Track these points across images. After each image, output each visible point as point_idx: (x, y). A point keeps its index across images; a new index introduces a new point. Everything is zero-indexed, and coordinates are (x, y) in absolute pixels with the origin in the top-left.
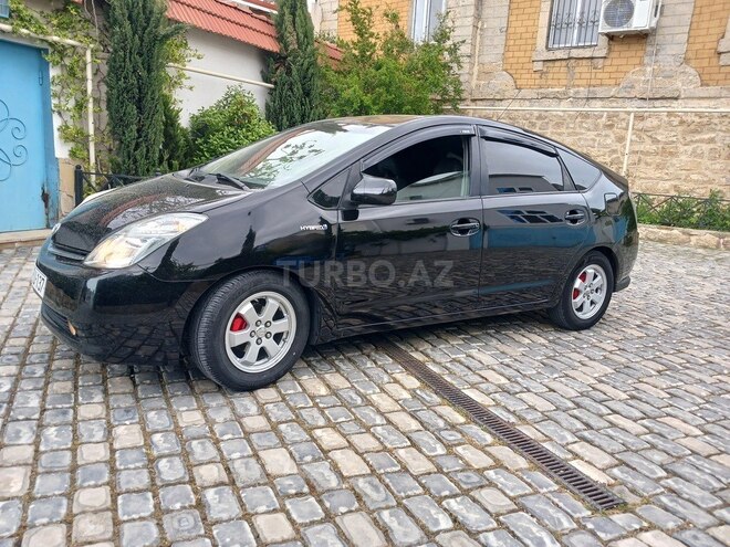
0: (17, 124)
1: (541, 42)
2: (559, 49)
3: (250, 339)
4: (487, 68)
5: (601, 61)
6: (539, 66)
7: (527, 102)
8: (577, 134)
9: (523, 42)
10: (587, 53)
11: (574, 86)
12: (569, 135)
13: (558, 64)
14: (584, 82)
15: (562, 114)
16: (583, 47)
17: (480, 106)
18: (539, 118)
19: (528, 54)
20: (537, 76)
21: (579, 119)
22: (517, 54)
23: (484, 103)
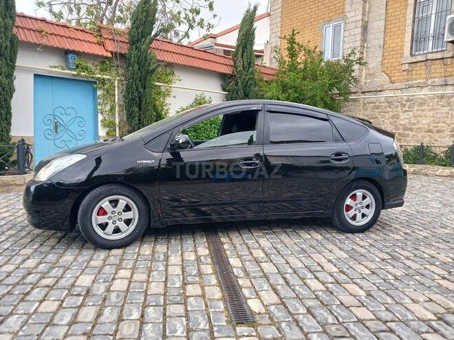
0: (80, 119)
1: (407, 51)
2: (420, 54)
3: (108, 221)
4: (372, 71)
5: (450, 60)
6: (406, 67)
7: (399, 91)
8: (435, 110)
9: (395, 52)
10: (439, 56)
11: (431, 78)
12: (430, 110)
13: (418, 64)
14: (438, 75)
15: (423, 97)
16: (437, 52)
17: (367, 95)
18: (408, 100)
19: (398, 60)
20: (405, 73)
21: (436, 100)
22: (390, 61)
23: (370, 94)
